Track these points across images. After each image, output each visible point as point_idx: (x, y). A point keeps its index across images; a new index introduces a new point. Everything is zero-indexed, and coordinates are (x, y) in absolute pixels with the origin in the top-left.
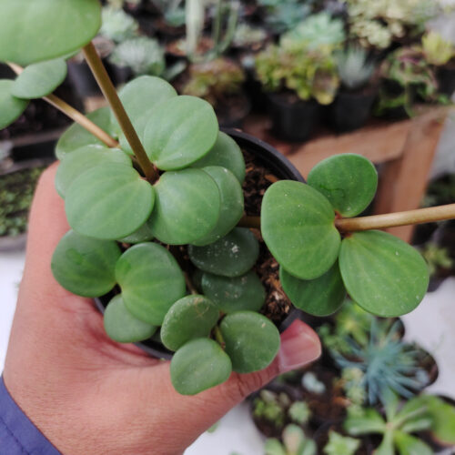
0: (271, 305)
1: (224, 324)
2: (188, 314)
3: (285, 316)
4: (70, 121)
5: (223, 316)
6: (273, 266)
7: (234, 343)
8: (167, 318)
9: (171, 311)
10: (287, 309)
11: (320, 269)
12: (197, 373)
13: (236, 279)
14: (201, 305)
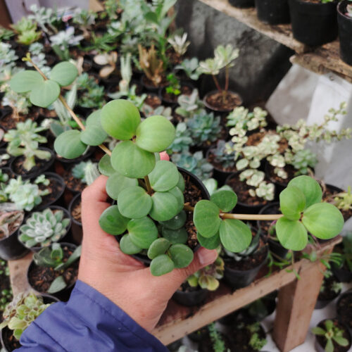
0: (190, 242)
1: (171, 249)
2: (159, 245)
3: (195, 246)
4: (105, 153)
5: (171, 245)
6: (191, 224)
7: (175, 256)
8: (151, 247)
9: (153, 244)
10: (196, 244)
11: (212, 234)
12: (161, 268)
13: (176, 230)
14: (165, 242)
